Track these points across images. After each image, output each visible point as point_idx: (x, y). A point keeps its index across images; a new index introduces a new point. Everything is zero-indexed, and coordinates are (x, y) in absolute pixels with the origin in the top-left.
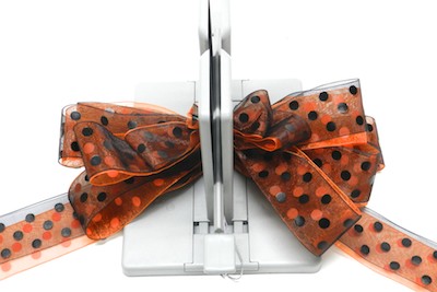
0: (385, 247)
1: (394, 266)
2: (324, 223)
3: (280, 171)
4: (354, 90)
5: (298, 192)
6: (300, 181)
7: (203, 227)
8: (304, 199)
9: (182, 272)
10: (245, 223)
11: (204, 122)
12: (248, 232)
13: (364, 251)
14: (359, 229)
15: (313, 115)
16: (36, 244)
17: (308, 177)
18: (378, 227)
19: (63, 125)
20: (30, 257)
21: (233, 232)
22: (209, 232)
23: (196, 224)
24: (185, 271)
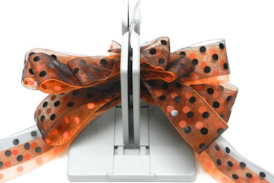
2: (204, 131)
3: (173, 96)
4: (222, 46)
5: (186, 110)
6: (188, 103)
7: (120, 149)
8: (190, 115)
9: (106, 180)
10: (148, 147)
12: (149, 154)
17: (193, 100)
21: (139, 154)
22: (124, 154)
23: (116, 147)
24: (107, 178)
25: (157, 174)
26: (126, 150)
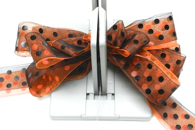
0: (176, 117)
1: (178, 127)
7: (91, 96)
9: (80, 119)
10: (113, 94)
11: (93, 47)
12: (114, 99)
13: (165, 116)
14: (165, 104)
15: (151, 31)
16: (9, 86)
18: (174, 105)
19: (19, 33)
20: (5, 91)
21: (107, 99)
22: (94, 99)
23: (88, 94)
24: (81, 118)
25: (121, 116)
26: (96, 96)
